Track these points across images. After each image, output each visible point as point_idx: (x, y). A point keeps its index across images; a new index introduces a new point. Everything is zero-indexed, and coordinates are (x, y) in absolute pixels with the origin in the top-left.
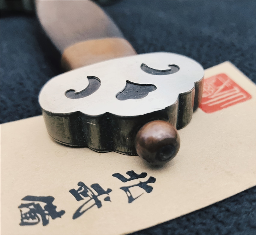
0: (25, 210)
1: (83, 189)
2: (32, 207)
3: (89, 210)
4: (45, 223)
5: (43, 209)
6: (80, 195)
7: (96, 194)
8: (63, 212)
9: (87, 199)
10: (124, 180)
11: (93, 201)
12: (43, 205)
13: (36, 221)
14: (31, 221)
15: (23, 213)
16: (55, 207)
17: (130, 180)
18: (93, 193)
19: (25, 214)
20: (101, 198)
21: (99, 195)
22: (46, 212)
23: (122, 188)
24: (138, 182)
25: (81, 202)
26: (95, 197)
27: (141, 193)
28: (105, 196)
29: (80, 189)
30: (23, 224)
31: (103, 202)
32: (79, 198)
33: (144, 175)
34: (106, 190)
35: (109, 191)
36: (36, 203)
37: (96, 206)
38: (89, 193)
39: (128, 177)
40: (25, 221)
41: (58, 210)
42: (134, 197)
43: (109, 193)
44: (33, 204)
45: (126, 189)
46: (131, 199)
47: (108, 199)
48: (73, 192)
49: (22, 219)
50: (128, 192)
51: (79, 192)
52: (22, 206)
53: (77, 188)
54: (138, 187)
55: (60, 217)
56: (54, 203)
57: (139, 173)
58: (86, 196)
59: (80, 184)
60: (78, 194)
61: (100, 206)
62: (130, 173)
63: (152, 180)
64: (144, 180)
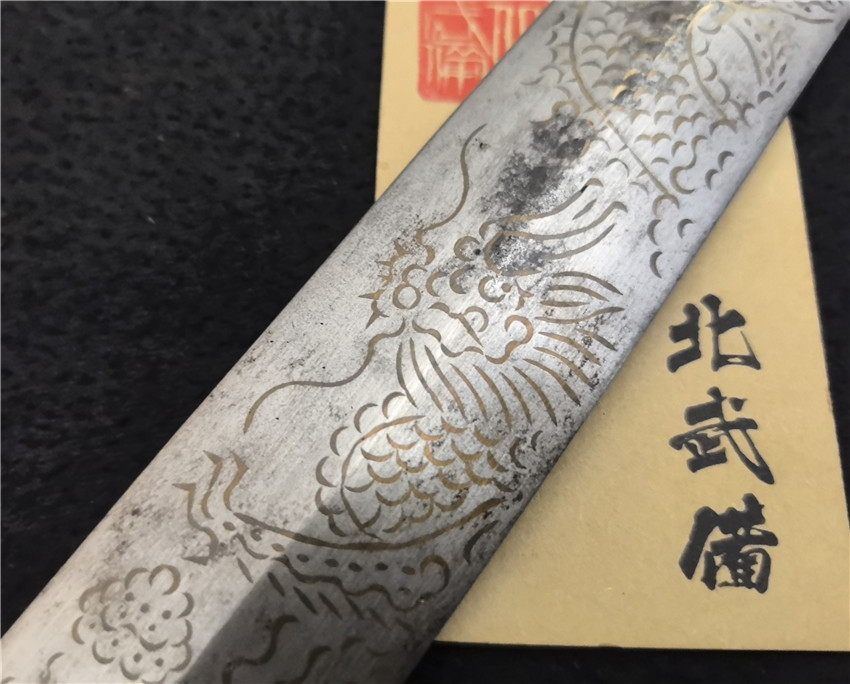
0: (724, 574)
1: (693, 441)
2: (717, 560)
3: (757, 447)
4: (770, 539)
5: (730, 536)
6: (709, 452)
7: (716, 421)
8: (751, 500)
9: (725, 442)
10: (693, 354)
11: (736, 434)
13: (760, 558)
14: (757, 568)
15: (731, 581)
16: (732, 512)
17: (696, 343)
18: (710, 427)
19: (735, 576)
20: (730, 414)
22: (741, 532)
24: (711, 331)
25: (731, 454)
26: (727, 427)
27: (742, 337)
28: (727, 407)
29: (693, 448)
30: (762, 586)
31: (745, 413)
32: (721, 458)
33: (692, 311)
34: (710, 399)
35: (715, 392)
36: (707, 548)
37: (750, 432)
38: (711, 434)
39: (686, 344)
40: (754, 579)
41: (741, 507)
42: (746, 353)
43: (723, 395)
45: (721, 361)
46: (751, 361)
48: (696, 465)
50: (731, 360)
51: (700, 452)
52: (710, 581)
53: (686, 454)
54: (722, 337)
55: (762, 506)
57: (681, 318)
58: (716, 441)
59: (678, 443)
60: (705, 457)
61: (752, 424)
62: (678, 333)
63: (713, 302)
64: (706, 316)
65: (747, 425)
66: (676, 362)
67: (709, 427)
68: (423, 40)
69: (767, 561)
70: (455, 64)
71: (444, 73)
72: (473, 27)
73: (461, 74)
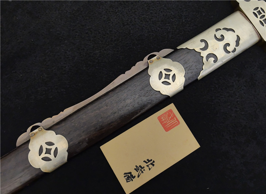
0: (126, 178)
2: (127, 176)
3: (141, 174)
4: (132, 180)
7: (141, 169)
8: (135, 176)
9: (139, 171)
10: (147, 163)
11: (141, 171)
12: (129, 175)
14: (129, 180)
16: (133, 175)
17: (148, 162)
19: (127, 179)
20: (142, 170)
22: (131, 177)
23: (147, 166)
24: (150, 163)
25: (138, 172)
26: (141, 170)
27: (152, 167)
28: (143, 169)
29: (137, 168)
30: (127, 182)
31: (143, 171)
32: (137, 171)
33: (151, 160)
35: (144, 167)
36: (128, 175)
38: (139, 169)
39: (147, 161)
41: (134, 176)
44: (127, 175)
45: (148, 166)
46: (150, 169)
47: (144, 170)
48: (135, 169)
52: (125, 177)
54: (150, 165)
55: (135, 178)
56: (132, 174)
57: (150, 160)
58: (139, 170)
59: (136, 166)
60: (137, 170)
61: (143, 173)
62: (148, 160)
63: (154, 162)
64: (152, 162)
65: (142, 172)
66: (144, 161)
67: (140, 168)
68: (165, 113)
69: (130, 181)
70: (164, 118)
71: (162, 118)
72: (170, 117)
73: (163, 120)
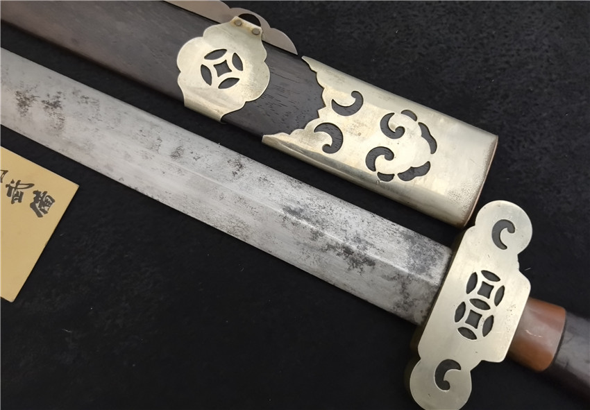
12: (37, 205)
21: (13, 188)
44: (41, 209)
47: (12, 182)
49: (51, 204)
56: (33, 201)
